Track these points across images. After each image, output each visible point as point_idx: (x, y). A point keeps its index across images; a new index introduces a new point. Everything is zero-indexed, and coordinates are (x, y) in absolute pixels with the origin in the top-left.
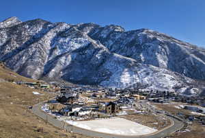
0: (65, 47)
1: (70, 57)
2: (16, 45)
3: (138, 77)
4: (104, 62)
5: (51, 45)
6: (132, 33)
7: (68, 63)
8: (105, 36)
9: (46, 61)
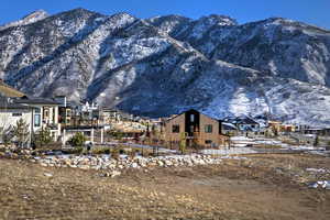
0: (124, 55)
1: (133, 72)
2: (39, 53)
3: (266, 101)
4: (197, 77)
5: (100, 53)
6: (252, 25)
7: (129, 82)
8: (199, 36)
9: (91, 80)
